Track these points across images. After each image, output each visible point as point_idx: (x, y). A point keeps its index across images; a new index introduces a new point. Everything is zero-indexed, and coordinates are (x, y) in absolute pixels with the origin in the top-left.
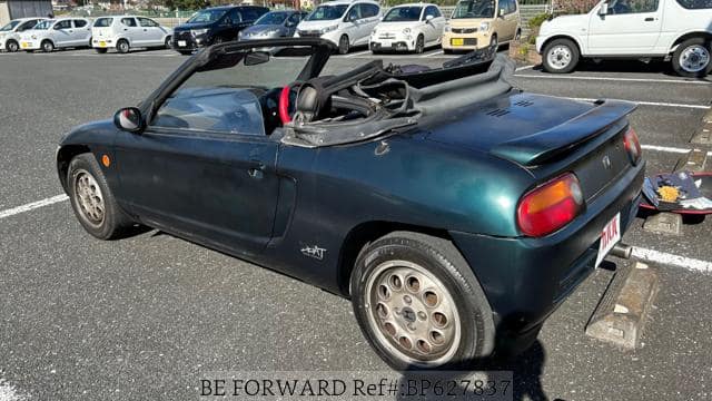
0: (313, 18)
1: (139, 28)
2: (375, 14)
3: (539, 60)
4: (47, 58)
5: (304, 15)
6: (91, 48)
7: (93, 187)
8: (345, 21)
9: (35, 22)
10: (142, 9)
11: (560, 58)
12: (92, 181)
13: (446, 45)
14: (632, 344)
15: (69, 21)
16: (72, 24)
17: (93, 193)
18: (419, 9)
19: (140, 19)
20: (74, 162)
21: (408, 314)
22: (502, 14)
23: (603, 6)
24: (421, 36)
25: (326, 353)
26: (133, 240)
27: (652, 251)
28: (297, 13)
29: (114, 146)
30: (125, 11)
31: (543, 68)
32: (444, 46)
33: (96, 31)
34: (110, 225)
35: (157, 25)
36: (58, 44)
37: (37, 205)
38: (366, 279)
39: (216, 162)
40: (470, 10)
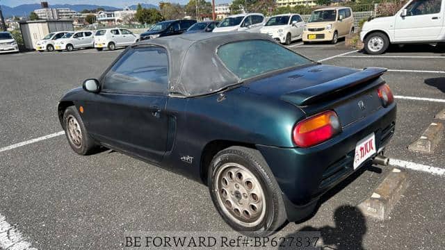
0: (223, 26)
1: (121, 35)
2: (261, 22)
3: (362, 46)
4: (69, 54)
5: (217, 24)
6: (94, 48)
7: (76, 125)
8: (241, 26)
9: (63, 33)
10: (126, 24)
11: (376, 44)
12: (75, 121)
13: (305, 39)
14: (382, 217)
15: (82, 33)
16: (84, 34)
17: (76, 128)
18: (288, 17)
19: (121, 30)
20: (67, 111)
21: (237, 195)
22: (341, 18)
23: (403, 10)
24: (289, 34)
25: (195, 219)
26: (98, 155)
27: (410, 163)
28: (213, 23)
29: (85, 101)
30: (116, 26)
31: (365, 51)
32: (304, 40)
33: (97, 38)
34: (85, 147)
35: (131, 33)
36: (75, 46)
37: (50, 136)
38: (215, 174)
39: (136, 108)
40: (320, 16)
